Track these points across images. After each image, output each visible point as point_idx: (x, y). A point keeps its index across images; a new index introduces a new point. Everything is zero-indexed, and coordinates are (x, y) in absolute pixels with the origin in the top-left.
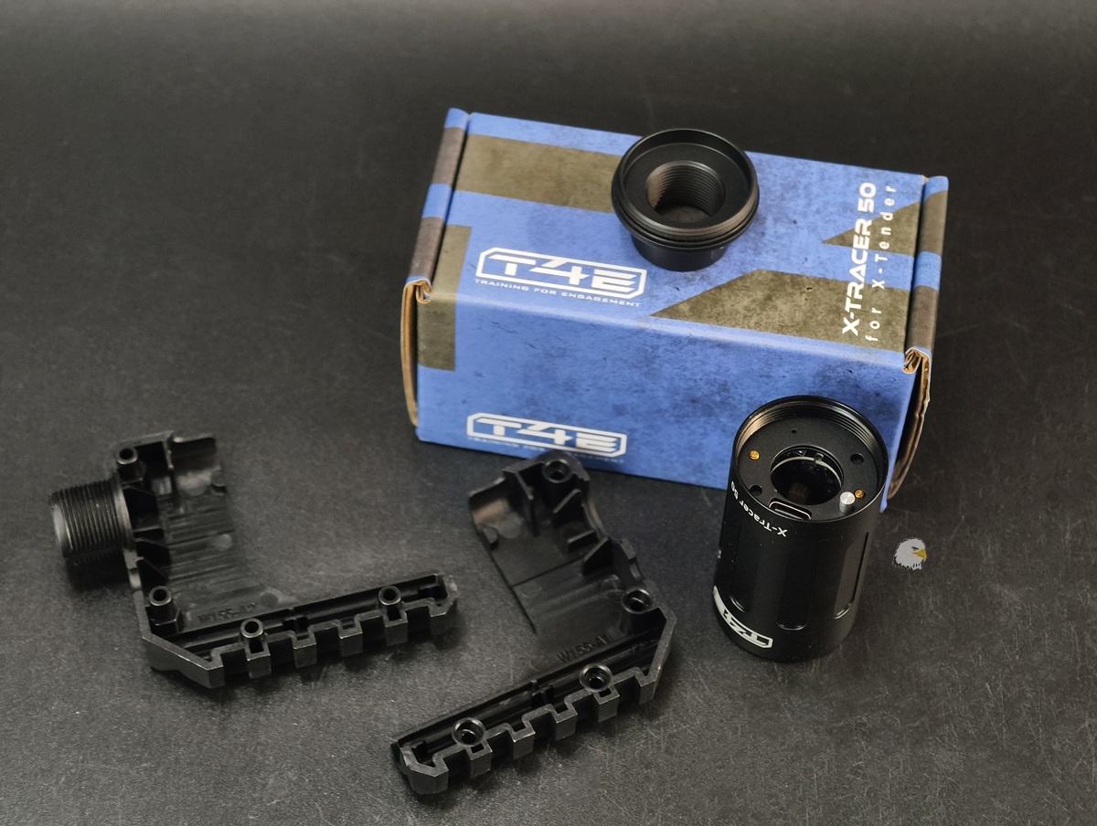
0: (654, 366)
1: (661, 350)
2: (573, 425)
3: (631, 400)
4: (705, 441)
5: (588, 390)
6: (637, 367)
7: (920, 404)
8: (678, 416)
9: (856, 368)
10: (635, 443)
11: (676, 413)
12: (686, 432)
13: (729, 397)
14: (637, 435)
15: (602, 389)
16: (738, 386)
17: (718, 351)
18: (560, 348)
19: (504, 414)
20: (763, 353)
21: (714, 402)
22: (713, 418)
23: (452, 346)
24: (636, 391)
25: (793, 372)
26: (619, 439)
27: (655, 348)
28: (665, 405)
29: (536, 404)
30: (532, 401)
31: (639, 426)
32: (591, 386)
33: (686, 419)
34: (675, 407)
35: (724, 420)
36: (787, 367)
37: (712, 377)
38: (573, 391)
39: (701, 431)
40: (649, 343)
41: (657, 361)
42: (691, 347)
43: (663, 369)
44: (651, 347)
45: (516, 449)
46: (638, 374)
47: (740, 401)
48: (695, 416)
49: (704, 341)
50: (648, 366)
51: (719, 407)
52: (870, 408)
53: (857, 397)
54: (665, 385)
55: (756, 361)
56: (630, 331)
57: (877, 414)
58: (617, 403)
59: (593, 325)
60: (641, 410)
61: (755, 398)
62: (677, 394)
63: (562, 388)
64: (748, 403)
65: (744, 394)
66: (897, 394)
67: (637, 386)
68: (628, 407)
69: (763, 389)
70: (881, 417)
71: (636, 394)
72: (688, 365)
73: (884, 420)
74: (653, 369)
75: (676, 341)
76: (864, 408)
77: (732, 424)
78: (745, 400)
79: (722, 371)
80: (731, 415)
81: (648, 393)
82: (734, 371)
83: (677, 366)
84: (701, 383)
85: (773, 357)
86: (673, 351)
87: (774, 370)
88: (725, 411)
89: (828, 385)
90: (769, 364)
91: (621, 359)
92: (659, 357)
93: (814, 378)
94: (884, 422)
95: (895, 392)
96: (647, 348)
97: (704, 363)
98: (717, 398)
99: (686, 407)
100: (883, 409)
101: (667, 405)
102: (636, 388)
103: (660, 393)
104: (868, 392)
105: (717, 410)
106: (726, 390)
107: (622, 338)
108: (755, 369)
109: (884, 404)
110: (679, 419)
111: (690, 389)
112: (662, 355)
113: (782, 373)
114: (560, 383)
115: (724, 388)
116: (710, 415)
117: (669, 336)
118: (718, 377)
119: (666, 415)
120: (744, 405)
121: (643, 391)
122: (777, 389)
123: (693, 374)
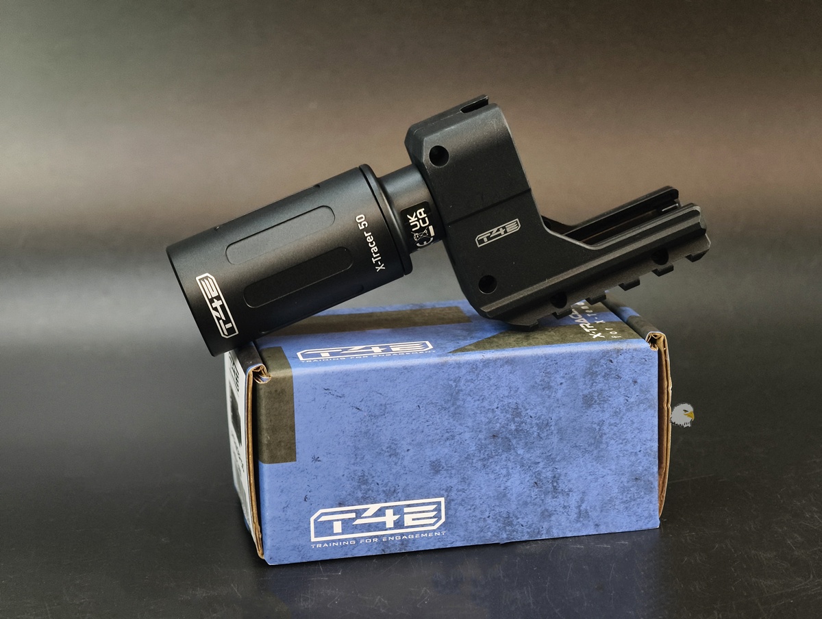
0: (459, 403)
1: (463, 382)
2: (399, 501)
3: (444, 450)
4: (508, 484)
5: (408, 450)
6: (446, 409)
7: (666, 391)
8: (483, 459)
9: (615, 355)
10: (453, 503)
11: (482, 456)
12: (492, 476)
13: (522, 422)
14: (453, 494)
15: (420, 444)
16: (527, 407)
17: (507, 368)
18: (381, 405)
19: (340, 505)
20: (542, 361)
21: (510, 432)
22: (512, 451)
23: (292, 428)
24: (448, 439)
25: (567, 376)
26: (439, 503)
27: (457, 380)
29: (366, 482)
30: (363, 480)
31: (454, 482)
32: (410, 444)
33: (491, 460)
34: (481, 448)
35: (520, 452)
36: (562, 373)
37: (506, 401)
38: (396, 455)
39: (504, 472)
40: (452, 377)
41: (461, 396)
42: (486, 371)
43: (466, 405)
44: (455, 381)
45: (354, 547)
46: (446, 417)
47: (531, 424)
48: (497, 455)
49: (496, 361)
50: (453, 405)
51: (515, 438)
52: (632, 400)
53: (620, 390)
54: (470, 424)
55: (537, 372)
56: (435, 366)
57: (638, 405)
58: (433, 459)
59: (405, 368)
60: (454, 461)
61: (543, 417)
62: (480, 431)
63: (387, 454)
64: (537, 424)
65: (533, 415)
66: (649, 377)
67: (448, 432)
68: (443, 461)
69: (547, 404)
70: (642, 407)
71: (448, 443)
72: (486, 393)
73: (645, 410)
74: (459, 407)
75: (474, 367)
76: (627, 400)
77: (528, 456)
78: (535, 422)
79: (512, 392)
80: (526, 443)
81: (457, 438)
82: (522, 390)
83: (478, 398)
84: (498, 412)
85: (550, 363)
86: (472, 381)
87: (552, 378)
88: (521, 440)
89: (596, 383)
90: (548, 373)
91: (432, 403)
92: (462, 390)
93: (584, 378)
94: (645, 413)
95: (648, 375)
96: (451, 383)
97: (498, 388)
98: (513, 427)
99: (489, 446)
100: (642, 398)
101: (474, 448)
102: (447, 435)
103: (467, 436)
104: (628, 381)
105: (514, 442)
106: (519, 415)
107: (430, 377)
108: (538, 381)
109: (641, 391)
110: (485, 463)
111: (489, 422)
112: (464, 388)
113: (559, 380)
114: (384, 448)
115: (517, 412)
116: (509, 449)
117: (467, 363)
118: (510, 401)
119: (474, 461)
120: (535, 429)
121: (453, 437)
122: (558, 400)
123: (491, 403)
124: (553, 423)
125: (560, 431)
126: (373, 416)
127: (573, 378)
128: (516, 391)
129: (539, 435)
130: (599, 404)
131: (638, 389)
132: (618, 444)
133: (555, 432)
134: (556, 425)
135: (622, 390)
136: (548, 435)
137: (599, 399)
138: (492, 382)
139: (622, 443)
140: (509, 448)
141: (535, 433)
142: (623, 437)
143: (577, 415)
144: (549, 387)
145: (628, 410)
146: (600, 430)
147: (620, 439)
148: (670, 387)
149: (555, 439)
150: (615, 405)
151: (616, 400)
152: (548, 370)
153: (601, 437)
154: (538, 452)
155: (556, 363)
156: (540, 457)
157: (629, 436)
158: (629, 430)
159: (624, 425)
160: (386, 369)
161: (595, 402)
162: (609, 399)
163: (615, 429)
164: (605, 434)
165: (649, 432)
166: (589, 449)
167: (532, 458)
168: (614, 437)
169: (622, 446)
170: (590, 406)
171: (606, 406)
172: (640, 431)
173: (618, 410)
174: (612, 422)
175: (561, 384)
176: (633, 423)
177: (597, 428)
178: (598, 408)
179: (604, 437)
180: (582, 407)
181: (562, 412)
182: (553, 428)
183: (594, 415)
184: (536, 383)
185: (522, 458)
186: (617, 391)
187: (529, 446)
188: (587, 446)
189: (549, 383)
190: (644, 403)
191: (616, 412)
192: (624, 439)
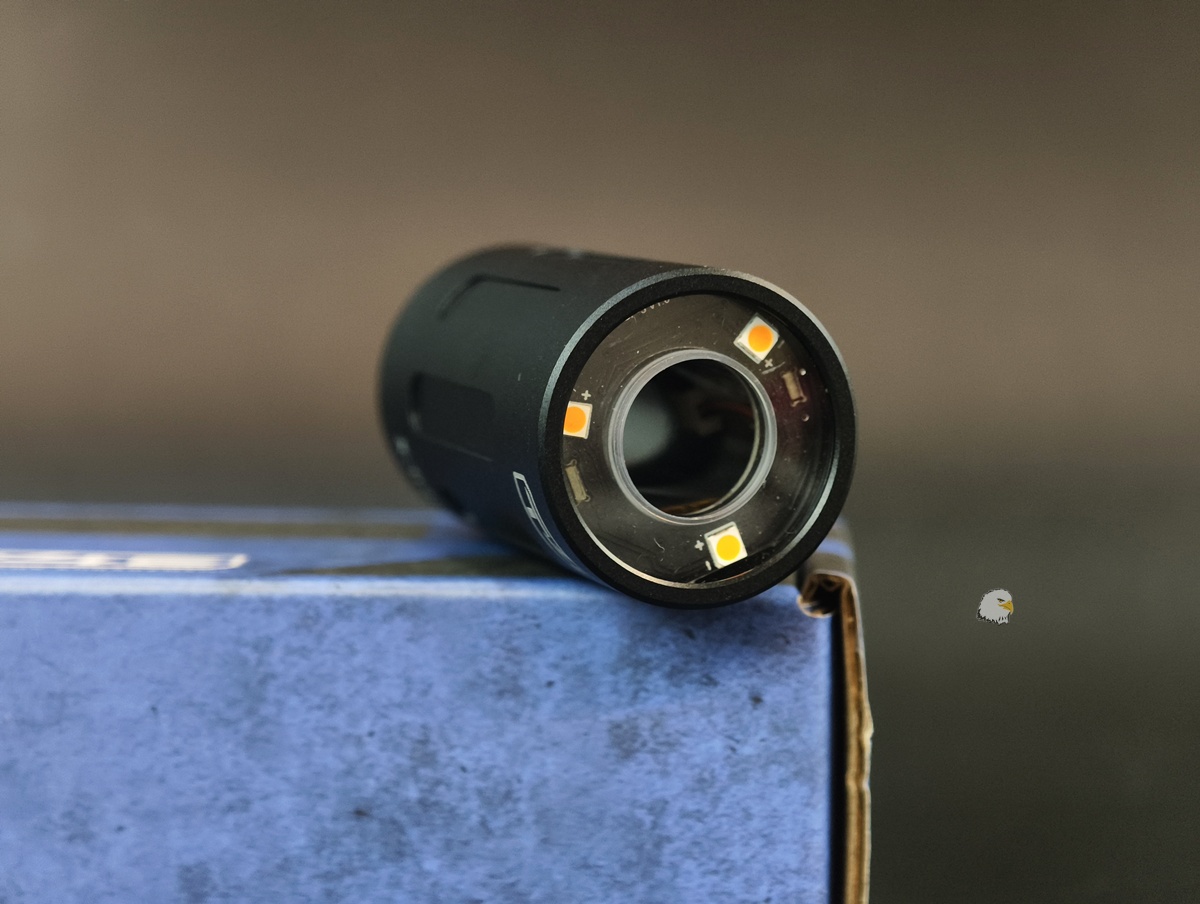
0: (268, 710)
1: (277, 654)
3: (220, 841)
5: (120, 829)
6: (228, 723)
8: (327, 876)
11: (324, 867)
13: (438, 782)
15: (151, 816)
16: (454, 738)
17: (402, 625)
18: (51, 695)
20: (499, 616)
21: (405, 807)
22: (408, 862)
24: (230, 808)
25: (569, 664)
27: (263, 646)
28: (298, 842)
32: (125, 811)
33: (348, 880)
34: (322, 843)
35: (431, 864)
36: (552, 653)
37: (397, 717)
38: (87, 837)
40: (249, 637)
41: (272, 691)
42: (342, 628)
43: (285, 718)
44: (256, 649)
46: (230, 746)
47: (462, 789)
48: (366, 868)
49: (369, 603)
50: (251, 712)
51: (418, 824)
52: (747, 750)
53: (714, 718)
54: (294, 772)
55: (484, 644)
56: (203, 601)
57: (765, 767)
58: (189, 859)
59: (120, 599)
60: (246, 872)
61: (496, 773)
62: (322, 796)
63: (62, 834)
64: (480, 792)
65: (469, 764)
66: (797, 691)
67: (231, 789)
68: (215, 868)
69: (509, 738)
70: (776, 772)
71: (231, 819)
72: (341, 690)
73: (783, 783)
74: (264, 722)
75: (308, 614)
76: (733, 750)
77: (450, 878)
78: (473, 783)
79: (414, 695)
80: (448, 844)
81: (257, 807)
82: (442, 691)
83: (316, 700)
84: (372, 746)
85: (521, 624)
86: (303, 652)
87: (527, 667)
88: (433, 832)
89: (647, 690)
90: (515, 650)
91: (191, 704)
92: (273, 676)
93: (614, 672)
94: (783, 792)
95: (794, 685)
96: (246, 652)
97: (373, 677)
98: (412, 792)
99: (346, 841)
100: (776, 747)
101: (302, 841)
102: (229, 797)
103: (285, 803)
104: (736, 696)
105: (414, 834)
106: (429, 759)
107: (188, 630)
108: (486, 670)
109: (776, 729)
110: (331, 886)
111: (349, 772)
112: (279, 668)
113: (546, 674)
114: (56, 816)
115: (424, 753)
116: (400, 854)
117: (292, 601)
118: (408, 718)
119: (303, 877)
120: (474, 803)
121: (245, 804)
122: (539, 730)
123: (354, 719)
124: (525, 794)
125: (543, 816)
126: (27, 724)
127: (583, 673)
128: (425, 693)
129: (483, 823)
130: (654, 752)
131: (764, 722)
132: (704, 874)
133: (529, 819)
134: (532, 798)
135: (719, 718)
136: (509, 826)
137: (655, 737)
138: (358, 660)
139: (715, 872)
140: (399, 852)
141: (474, 819)
142: (721, 855)
143: (592, 777)
144: (517, 692)
145: (735, 778)
146: (655, 825)
147: (711, 858)
148: (868, 733)
149: (528, 839)
150: (698, 760)
151: (703, 747)
152: (515, 643)
153: (658, 844)
154: (481, 871)
155: (538, 626)
156: (484, 885)
157: (737, 853)
158: (736, 837)
159: (724, 820)
160: (67, 599)
161: (644, 744)
162: (684, 740)
163: (699, 827)
164: (669, 839)
165: (795, 847)
166: (623, 877)
167: (462, 887)
168: (696, 850)
169: (715, 878)
170: (628, 754)
171: (673, 758)
172: (769, 841)
173: (706, 775)
174: (691, 806)
175: (550, 684)
176: (748, 816)
177: (648, 819)
178: (650, 763)
179: (668, 849)
180: (606, 756)
181: (552, 763)
182: (522, 807)
183: (637, 780)
184: (480, 675)
185: (435, 885)
186: (703, 721)
187: (455, 852)
188: (616, 867)
189: (515, 678)
190: (780, 764)
191: (701, 781)
192: (724, 861)
